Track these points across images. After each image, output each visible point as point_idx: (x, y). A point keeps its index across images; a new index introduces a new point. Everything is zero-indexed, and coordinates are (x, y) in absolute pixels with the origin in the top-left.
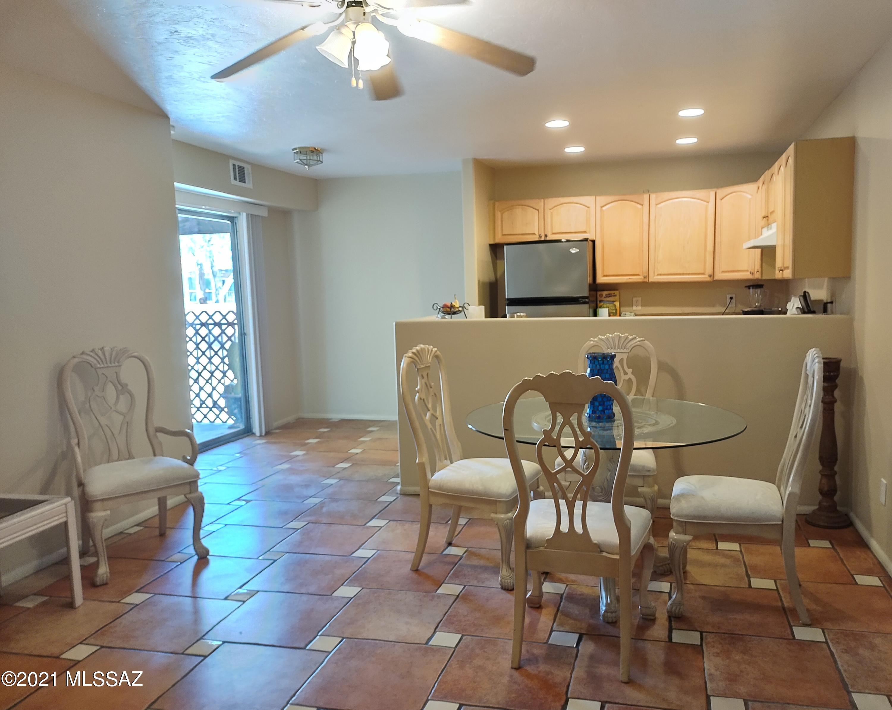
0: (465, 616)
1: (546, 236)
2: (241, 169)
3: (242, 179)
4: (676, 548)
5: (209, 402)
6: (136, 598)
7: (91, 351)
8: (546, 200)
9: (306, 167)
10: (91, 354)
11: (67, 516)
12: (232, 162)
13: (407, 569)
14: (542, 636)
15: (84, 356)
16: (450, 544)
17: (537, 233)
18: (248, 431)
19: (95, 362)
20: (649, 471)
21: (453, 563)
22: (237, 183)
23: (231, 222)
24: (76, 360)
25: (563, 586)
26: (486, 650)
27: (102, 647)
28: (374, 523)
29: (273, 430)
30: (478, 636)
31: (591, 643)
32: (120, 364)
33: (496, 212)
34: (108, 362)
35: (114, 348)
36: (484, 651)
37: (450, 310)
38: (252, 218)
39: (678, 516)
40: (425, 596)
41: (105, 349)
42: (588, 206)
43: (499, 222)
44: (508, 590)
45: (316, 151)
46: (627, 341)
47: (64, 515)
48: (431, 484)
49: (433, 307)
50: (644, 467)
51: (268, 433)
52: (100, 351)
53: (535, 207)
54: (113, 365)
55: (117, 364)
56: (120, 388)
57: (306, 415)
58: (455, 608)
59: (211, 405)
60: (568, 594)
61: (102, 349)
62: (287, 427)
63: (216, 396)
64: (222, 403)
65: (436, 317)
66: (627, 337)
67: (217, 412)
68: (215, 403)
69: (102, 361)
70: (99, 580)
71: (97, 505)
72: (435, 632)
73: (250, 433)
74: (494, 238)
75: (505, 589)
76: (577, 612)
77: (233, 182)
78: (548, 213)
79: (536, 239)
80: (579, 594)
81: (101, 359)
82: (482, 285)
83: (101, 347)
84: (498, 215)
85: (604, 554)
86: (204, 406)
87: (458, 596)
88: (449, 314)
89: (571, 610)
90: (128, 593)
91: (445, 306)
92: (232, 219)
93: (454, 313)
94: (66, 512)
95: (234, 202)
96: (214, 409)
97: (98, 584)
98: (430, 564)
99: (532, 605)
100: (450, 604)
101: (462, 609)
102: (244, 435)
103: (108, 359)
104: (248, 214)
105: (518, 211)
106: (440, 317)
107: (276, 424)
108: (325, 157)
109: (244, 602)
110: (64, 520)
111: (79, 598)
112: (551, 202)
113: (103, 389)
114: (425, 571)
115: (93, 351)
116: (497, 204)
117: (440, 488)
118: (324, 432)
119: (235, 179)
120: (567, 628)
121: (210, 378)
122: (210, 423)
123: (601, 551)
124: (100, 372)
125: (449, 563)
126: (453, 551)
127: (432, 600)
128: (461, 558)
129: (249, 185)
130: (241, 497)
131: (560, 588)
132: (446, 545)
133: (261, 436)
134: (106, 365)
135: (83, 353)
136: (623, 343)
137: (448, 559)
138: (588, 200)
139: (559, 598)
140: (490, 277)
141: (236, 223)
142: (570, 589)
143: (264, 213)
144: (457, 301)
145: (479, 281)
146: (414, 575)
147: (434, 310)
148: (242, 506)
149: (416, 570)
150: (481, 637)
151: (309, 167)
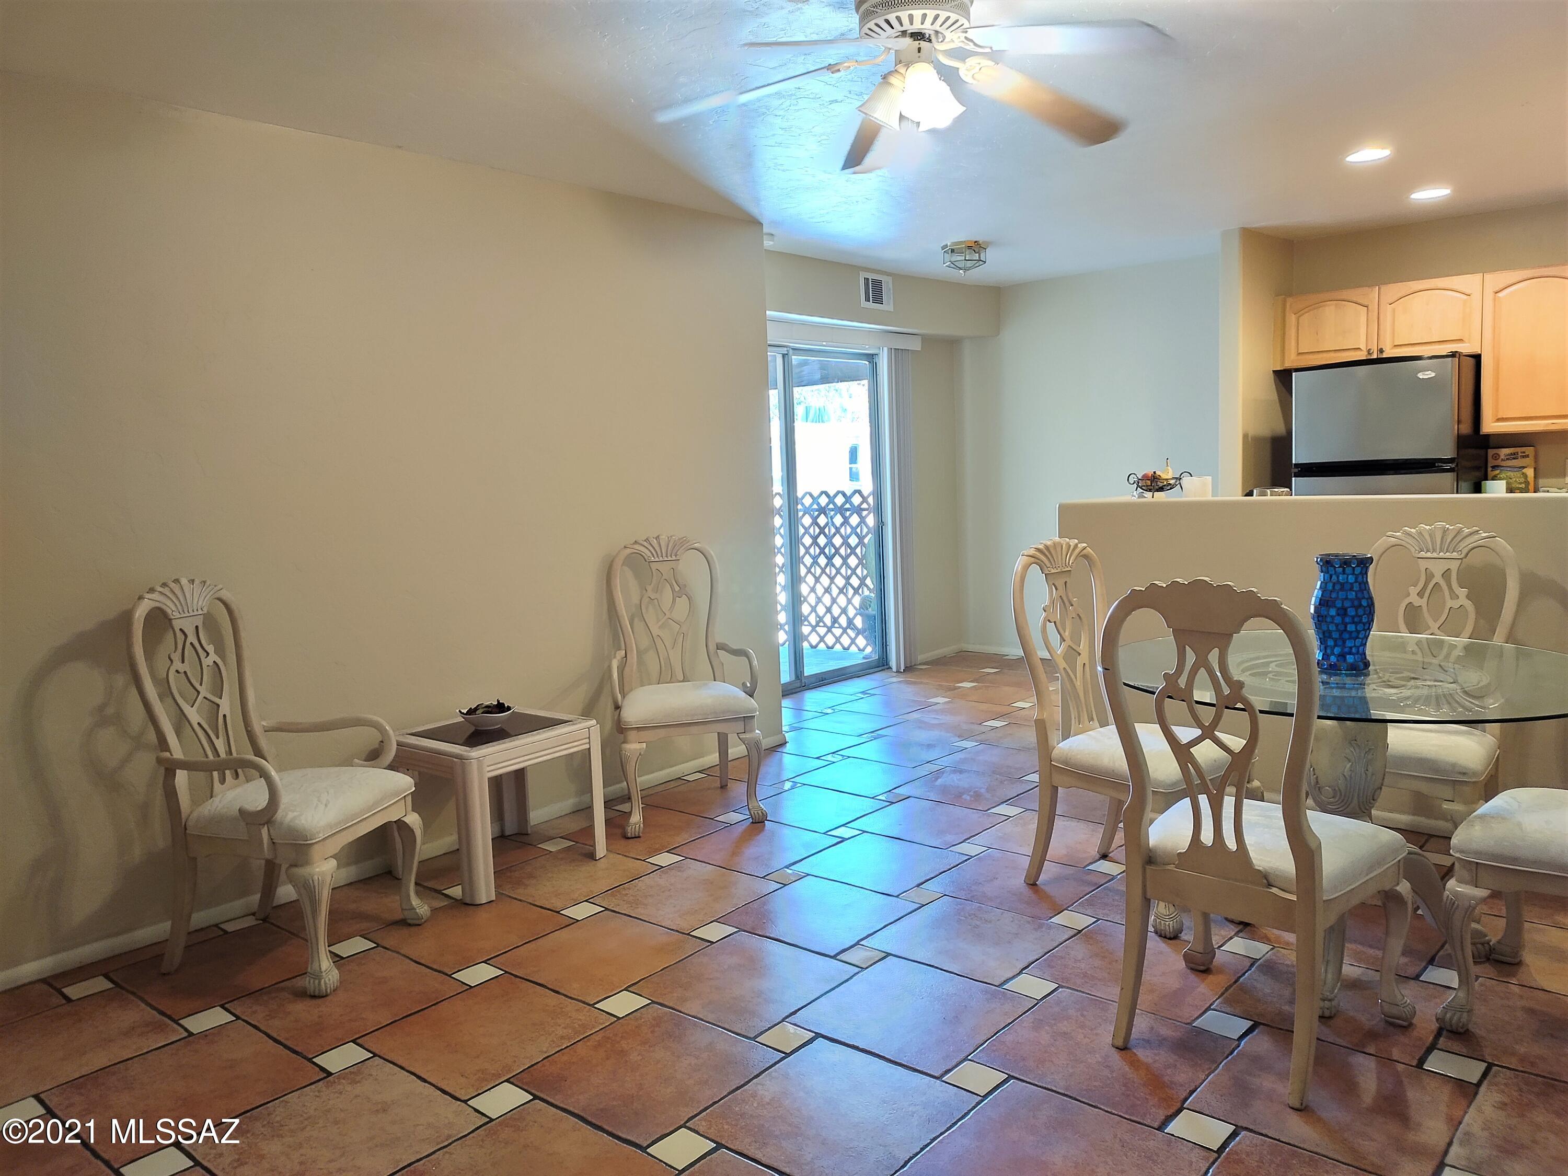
0: (1076, 961)
1: (1381, 351)
2: (877, 285)
3: (878, 299)
4: (1456, 909)
5: (843, 621)
6: (665, 859)
7: (645, 541)
8: (1383, 288)
9: (961, 271)
10: (645, 544)
11: (589, 743)
12: (863, 275)
13: (1018, 881)
14: (1187, 1013)
15: (637, 547)
16: (1104, 857)
17: (1363, 347)
18: (882, 664)
19: (649, 554)
20: (1464, 774)
21: (1096, 884)
22: (871, 305)
23: (870, 362)
24: (628, 551)
25: (1265, 948)
26: (1085, 1013)
27: (607, 909)
28: (1004, 809)
29: (918, 665)
30: (1083, 992)
31: (1266, 1038)
32: (678, 557)
33: (1287, 314)
34: (664, 555)
35: (671, 537)
36: (1082, 1015)
37: (1153, 483)
38: (897, 354)
39: (1461, 852)
40: (1029, 922)
41: (661, 537)
42: (1468, 292)
43: (1292, 333)
44: (1165, 937)
45: (976, 247)
46: (1459, 538)
47: (587, 740)
48: (1055, 753)
49: (1128, 480)
50: (1454, 765)
51: (909, 669)
52: (655, 540)
53: (1361, 302)
54: (670, 558)
55: (674, 558)
56: (677, 588)
57: (970, 647)
58: (1066, 947)
59: (844, 624)
60: (1267, 961)
61: (657, 538)
62: (939, 663)
63: (851, 612)
64: (858, 622)
65: (1131, 495)
66: (1459, 531)
67: (852, 634)
68: (850, 622)
69: (657, 555)
70: (630, 831)
71: (632, 735)
72: (1020, 973)
73: (886, 667)
74: (1283, 362)
75: (1160, 936)
76: (1267, 991)
77: (864, 304)
78: (1387, 310)
79: (1362, 356)
80: (1287, 966)
81: (657, 553)
82: (1251, 444)
83: (657, 535)
84: (1292, 319)
85: (1274, 890)
86: (836, 625)
87: (1080, 931)
88: (1150, 490)
89: (1259, 986)
90: (657, 852)
91: (1145, 477)
92: (871, 358)
93: (1161, 489)
94: (589, 738)
95: (870, 332)
96: (849, 631)
97: (629, 835)
98: (1058, 879)
99: (1192, 965)
100: (1061, 941)
101: (1078, 950)
102: (876, 669)
103: (664, 551)
104: (891, 349)
105: (1329, 311)
106: (1137, 496)
107: (921, 658)
108: (990, 255)
109: (785, 885)
110: (587, 746)
111: (601, 848)
112: (1393, 290)
113: (656, 590)
114: (1047, 889)
115: (647, 540)
116: (1290, 300)
117: (1066, 762)
118: (989, 674)
119: (867, 300)
120: (1237, 1012)
121: (845, 587)
122: (842, 650)
123: (1270, 885)
124: (654, 566)
125: (1089, 883)
126: (1105, 866)
127: (1036, 929)
128: (1113, 878)
129: (888, 305)
130: (837, 751)
131: (1259, 949)
132: (1098, 856)
133: (898, 672)
134: (661, 559)
135: (636, 542)
136: (1452, 540)
137: (1089, 878)
138: (1469, 282)
139: (1247, 963)
140: (1272, 426)
141: (876, 363)
142: (1274, 954)
143: (915, 345)
144: (1169, 468)
145: (1245, 436)
146: (1027, 891)
147: (1130, 483)
148: (834, 762)
149: (1033, 884)
150: (1088, 994)
151: (964, 272)
